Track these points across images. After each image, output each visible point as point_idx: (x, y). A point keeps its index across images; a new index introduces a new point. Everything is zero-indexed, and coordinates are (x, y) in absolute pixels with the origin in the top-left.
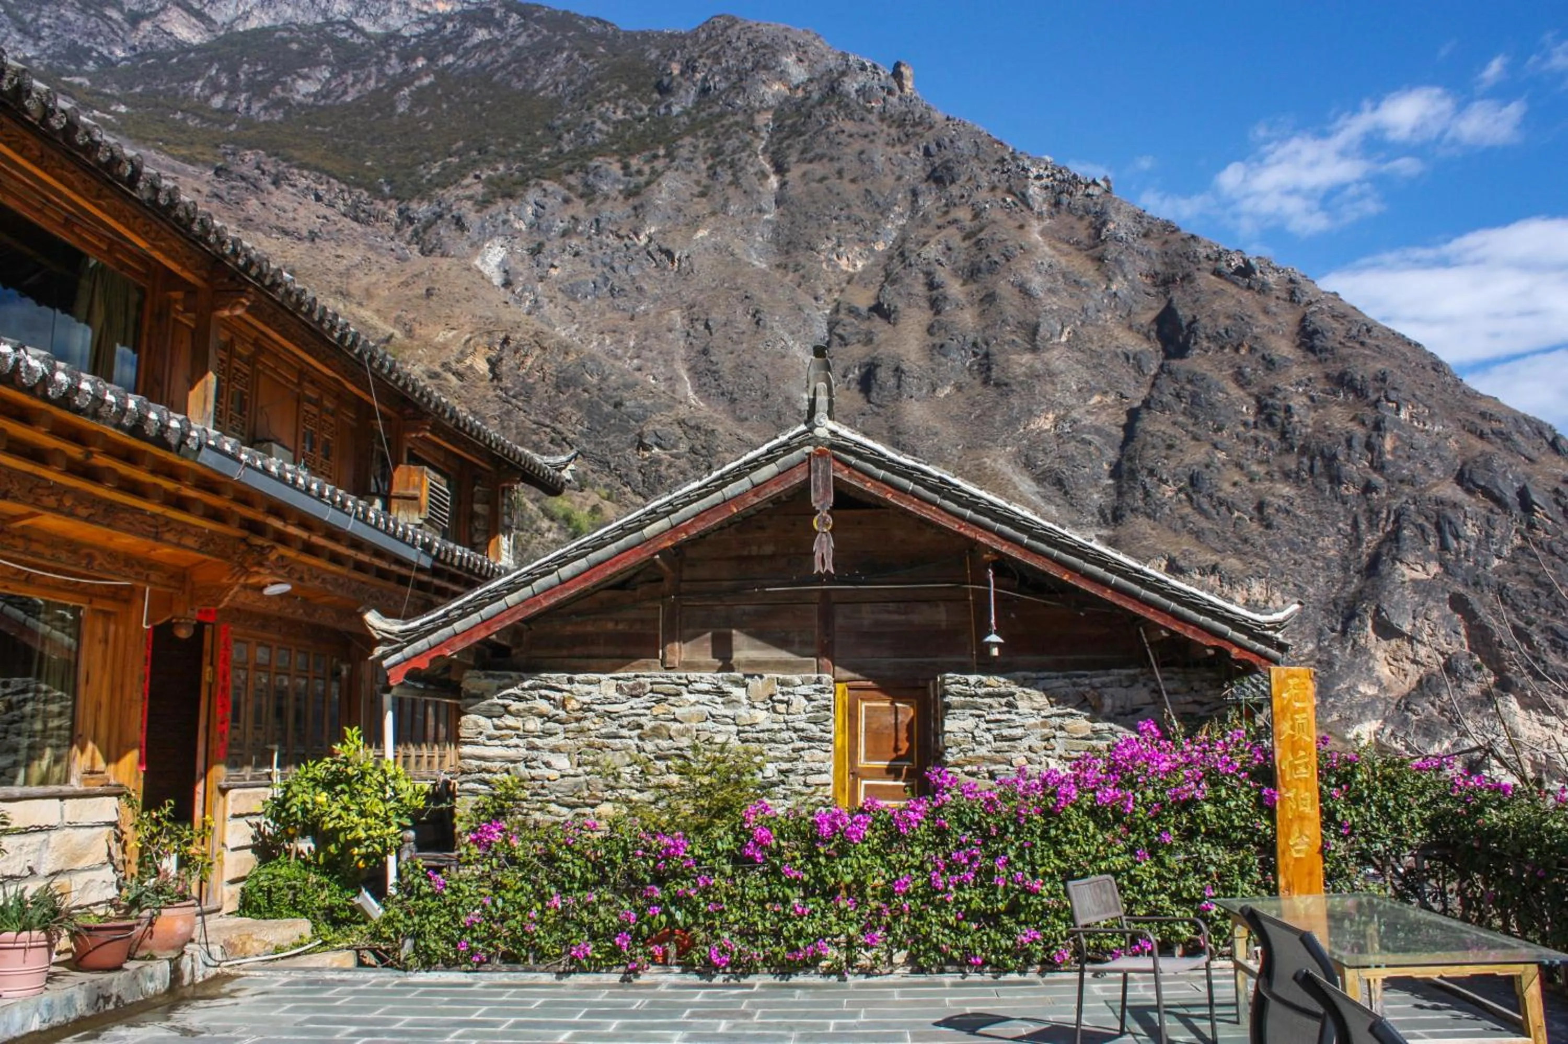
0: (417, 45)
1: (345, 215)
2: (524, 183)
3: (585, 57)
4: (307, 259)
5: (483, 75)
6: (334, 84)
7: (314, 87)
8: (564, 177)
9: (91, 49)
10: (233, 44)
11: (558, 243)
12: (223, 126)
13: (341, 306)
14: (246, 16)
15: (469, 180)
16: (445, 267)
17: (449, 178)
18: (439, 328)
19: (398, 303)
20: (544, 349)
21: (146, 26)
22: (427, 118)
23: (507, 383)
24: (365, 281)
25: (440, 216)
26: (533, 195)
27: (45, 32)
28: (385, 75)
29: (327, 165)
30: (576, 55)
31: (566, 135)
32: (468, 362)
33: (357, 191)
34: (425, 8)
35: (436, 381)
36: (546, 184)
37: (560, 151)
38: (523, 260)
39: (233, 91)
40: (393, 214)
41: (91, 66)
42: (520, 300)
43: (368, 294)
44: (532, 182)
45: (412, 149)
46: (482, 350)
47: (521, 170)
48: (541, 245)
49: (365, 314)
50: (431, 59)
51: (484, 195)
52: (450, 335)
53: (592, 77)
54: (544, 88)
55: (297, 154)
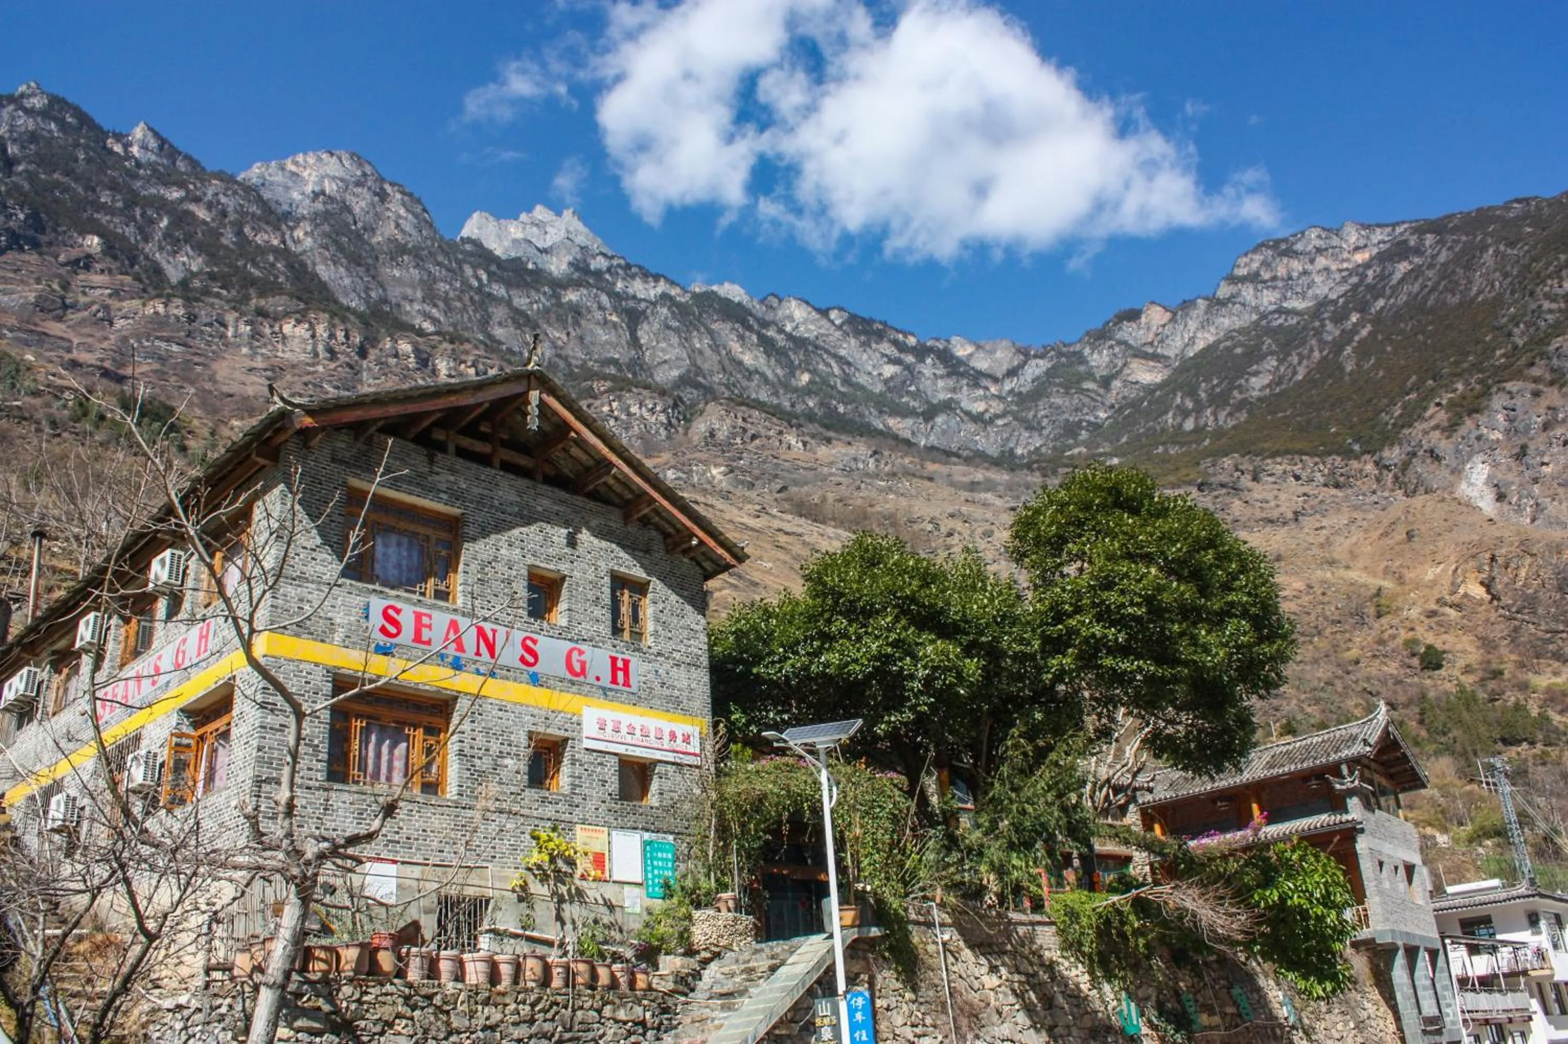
0: (1346, 303)
1: (1326, 485)
2: (1486, 393)
3: (1512, 245)
4: (1288, 541)
5: (1416, 306)
6: (1282, 369)
7: (1265, 379)
8: (1526, 372)
9: (1081, 421)
10: (1188, 370)
11: (1543, 437)
12: (1199, 444)
13: (1329, 575)
14: (1192, 340)
15: (1432, 410)
16: (1419, 506)
17: (1412, 416)
18: (1426, 566)
19: (1382, 555)
20: (1532, 555)
21: (1116, 384)
22: (1376, 367)
23: (1507, 600)
24: (1348, 543)
25: (1414, 454)
26: (1498, 401)
27: (1045, 422)
28: (1326, 342)
29: (1298, 446)
30: (1502, 248)
31: (1516, 331)
32: (1461, 591)
33: (1329, 460)
34: (1345, 265)
35: (1436, 619)
36: (1509, 386)
37: (1515, 347)
38: (1510, 469)
39: (1199, 410)
40: (1369, 468)
41: (1084, 435)
42: (1519, 509)
43: (1353, 555)
44: (1494, 389)
45: (1370, 400)
46: (1472, 576)
47: (1480, 382)
48: (1524, 448)
49: (1353, 575)
50: (1363, 309)
51: (1449, 420)
52: (1438, 570)
53: (1526, 261)
54: (1480, 292)
55: (1266, 445)
